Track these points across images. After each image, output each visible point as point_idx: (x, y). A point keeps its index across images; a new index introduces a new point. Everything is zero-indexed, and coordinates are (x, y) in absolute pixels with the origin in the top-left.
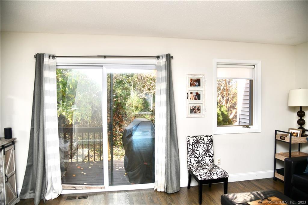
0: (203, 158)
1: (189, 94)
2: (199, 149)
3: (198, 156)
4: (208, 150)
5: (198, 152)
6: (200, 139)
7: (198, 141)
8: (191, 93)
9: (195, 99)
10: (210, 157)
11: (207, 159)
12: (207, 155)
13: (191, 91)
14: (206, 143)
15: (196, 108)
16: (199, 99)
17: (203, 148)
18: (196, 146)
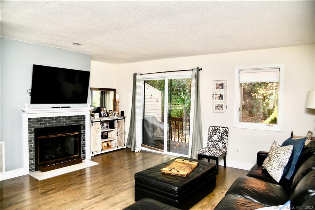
0: (217, 143)
1: (215, 95)
2: (215, 136)
3: (214, 141)
4: (222, 138)
5: (214, 138)
6: (217, 129)
7: (216, 130)
8: (216, 94)
9: (219, 99)
10: (223, 143)
11: (221, 145)
12: (221, 142)
13: (216, 93)
14: (221, 132)
15: (220, 106)
16: (222, 99)
17: (218, 136)
18: (213, 134)
